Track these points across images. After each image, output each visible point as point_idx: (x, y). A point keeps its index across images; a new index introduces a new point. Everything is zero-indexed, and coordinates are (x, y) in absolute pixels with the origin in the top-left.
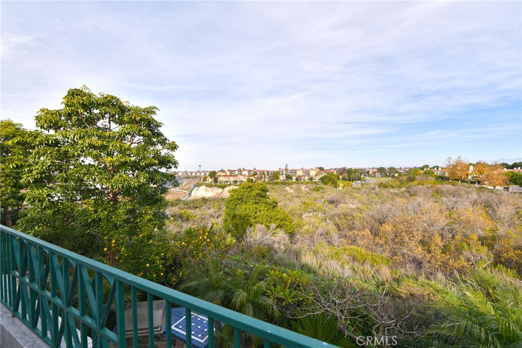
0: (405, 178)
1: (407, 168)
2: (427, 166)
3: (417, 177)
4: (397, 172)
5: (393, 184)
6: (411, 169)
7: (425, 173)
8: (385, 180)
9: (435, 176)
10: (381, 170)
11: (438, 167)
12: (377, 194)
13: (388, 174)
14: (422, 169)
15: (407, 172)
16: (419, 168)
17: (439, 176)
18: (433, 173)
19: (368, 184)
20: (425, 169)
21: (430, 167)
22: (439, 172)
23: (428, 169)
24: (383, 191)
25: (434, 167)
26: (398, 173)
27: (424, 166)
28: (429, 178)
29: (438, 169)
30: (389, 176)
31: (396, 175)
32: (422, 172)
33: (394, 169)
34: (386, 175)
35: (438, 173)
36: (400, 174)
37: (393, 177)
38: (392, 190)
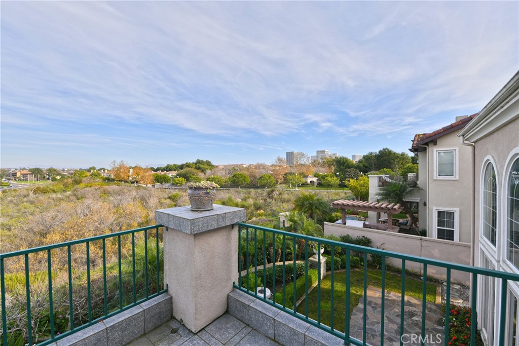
0: (70, 180)
1: (71, 170)
2: (94, 168)
3: (84, 179)
4: (59, 175)
5: (55, 188)
6: (76, 171)
7: (92, 175)
8: (42, 184)
9: (102, 177)
10: (36, 172)
11: (104, 170)
12: (32, 203)
13: (47, 177)
14: (89, 171)
15: (72, 174)
16: (85, 170)
17: (106, 178)
18: (100, 175)
19: (15, 190)
20: (92, 171)
21: (97, 169)
22: (105, 174)
23: (95, 171)
24: (41, 197)
25: (101, 169)
26: (61, 175)
27: (90, 168)
28: (96, 180)
29: (104, 171)
30: (48, 179)
31: (58, 177)
32: (89, 174)
33: (55, 170)
34: (44, 177)
35: (104, 175)
36: (63, 177)
37: (54, 180)
38: (54, 196)
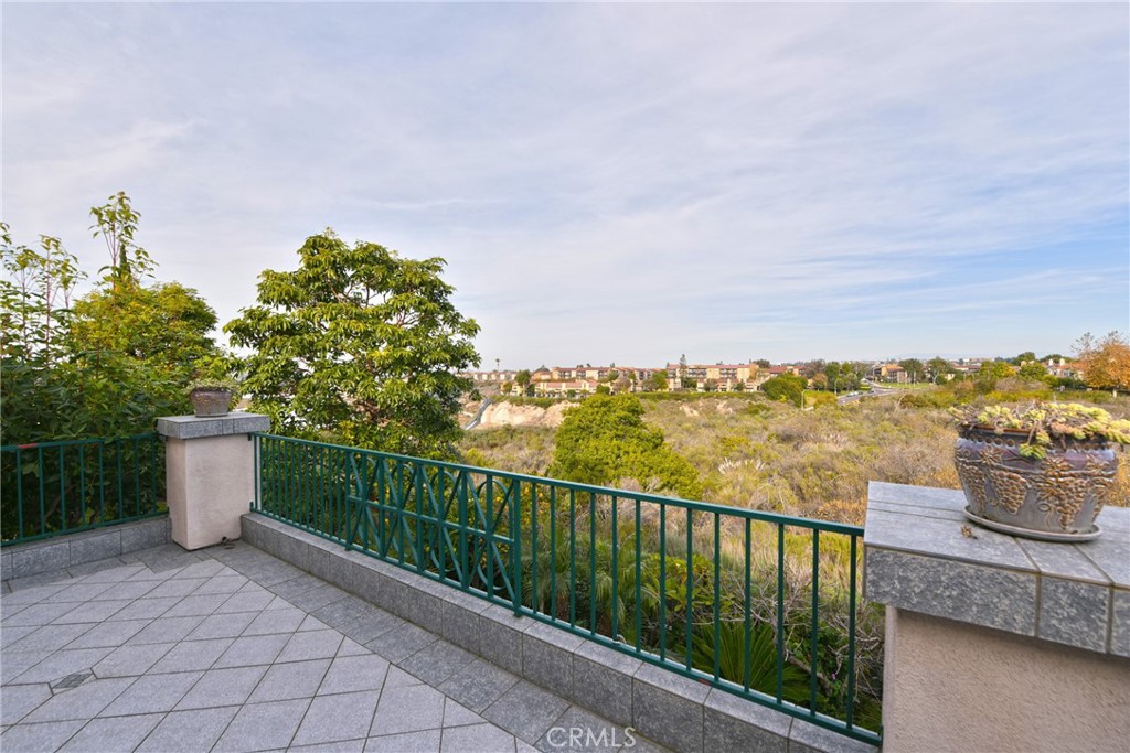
0: (969, 384)
1: (978, 361)
2: (1030, 356)
3: (1000, 382)
4: (951, 372)
5: (939, 399)
6: (986, 363)
7: (1022, 373)
8: (918, 389)
9: (1050, 379)
10: (911, 366)
11: (1056, 358)
12: (897, 422)
13: (929, 376)
14: (1016, 362)
15: (977, 370)
16: (1008, 360)
17: (1059, 379)
18: (1044, 372)
19: (876, 399)
20: (1023, 363)
21: (1038, 357)
22: (1059, 370)
23: (1032, 362)
24: (913, 415)
25: (1049, 358)
26: (955, 372)
27: (1020, 356)
28: (1032, 385)
29: (1056, 362)
30: (931, 380)
31: (950, 377)
32: (1014, 369)
33: (943, 363)
34: (924, 377)
35: (1057, 372)
36: (959, 376)
37: (941, 381)
38: (935, 413)
